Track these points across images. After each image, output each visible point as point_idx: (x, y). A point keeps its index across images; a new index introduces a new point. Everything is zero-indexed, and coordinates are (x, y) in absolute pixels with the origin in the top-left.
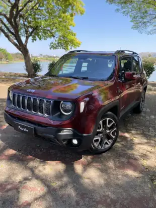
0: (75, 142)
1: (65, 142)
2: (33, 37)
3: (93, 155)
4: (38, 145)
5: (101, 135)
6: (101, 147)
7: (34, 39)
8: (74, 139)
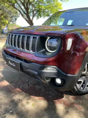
0: (58, 81)
1: (49, 80)
2: (37, 17)
3: (74, 95)
4: (27, 80)
5: (84, 77)
6: (83, 89)
7: (38, 18)
8: (58, 78)
